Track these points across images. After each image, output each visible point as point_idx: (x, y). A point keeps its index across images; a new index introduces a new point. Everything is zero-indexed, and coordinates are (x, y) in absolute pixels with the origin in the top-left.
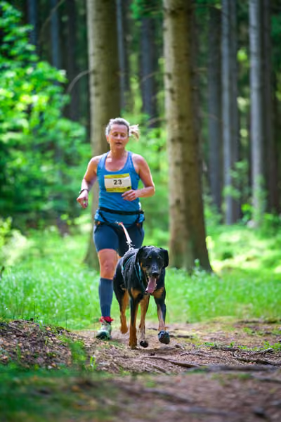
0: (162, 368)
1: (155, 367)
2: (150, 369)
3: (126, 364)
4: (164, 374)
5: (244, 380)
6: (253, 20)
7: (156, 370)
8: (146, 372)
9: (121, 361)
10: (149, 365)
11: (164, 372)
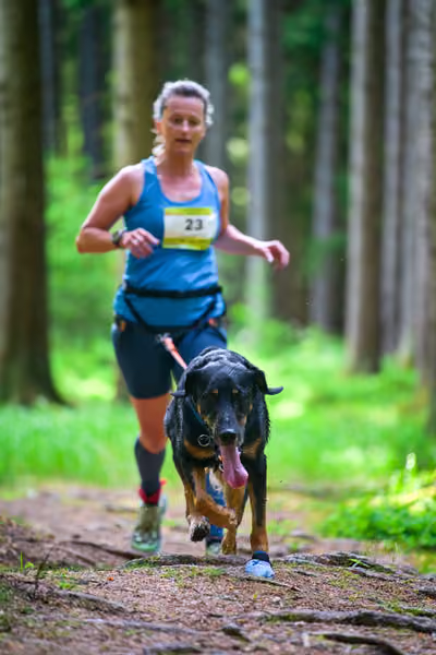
0: (90, 558)
1: (78, 557)
2: (70, 560)
3: (33, 552)
4: (90, 567)
5: (213, 578)
6: (256, 21)
7: (80, 562)
8: (63, 564)
9: (26, 547)
10: (70, 554)
11: (93, 564)
